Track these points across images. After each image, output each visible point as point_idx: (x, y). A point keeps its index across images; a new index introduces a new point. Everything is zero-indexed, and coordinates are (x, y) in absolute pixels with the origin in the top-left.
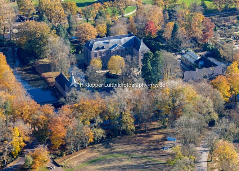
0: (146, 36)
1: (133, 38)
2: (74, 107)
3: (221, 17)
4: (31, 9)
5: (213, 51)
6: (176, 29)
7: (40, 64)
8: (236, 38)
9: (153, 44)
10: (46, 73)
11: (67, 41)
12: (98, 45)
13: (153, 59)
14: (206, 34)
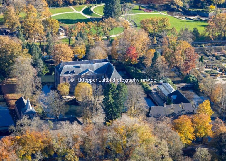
0: (125, 62)
1: (106, 64)
2: (15, 139)
3: (213, 45)
4: (16, 23)
5: (193, 83)
6: (156, 56)
7: (8, 83)
8: (222, 71)
9: (132, 71)
10: (11, 94)
11: (40, 61)
12: (68, 68)
13: (115, 91)
14: (188, 64)
